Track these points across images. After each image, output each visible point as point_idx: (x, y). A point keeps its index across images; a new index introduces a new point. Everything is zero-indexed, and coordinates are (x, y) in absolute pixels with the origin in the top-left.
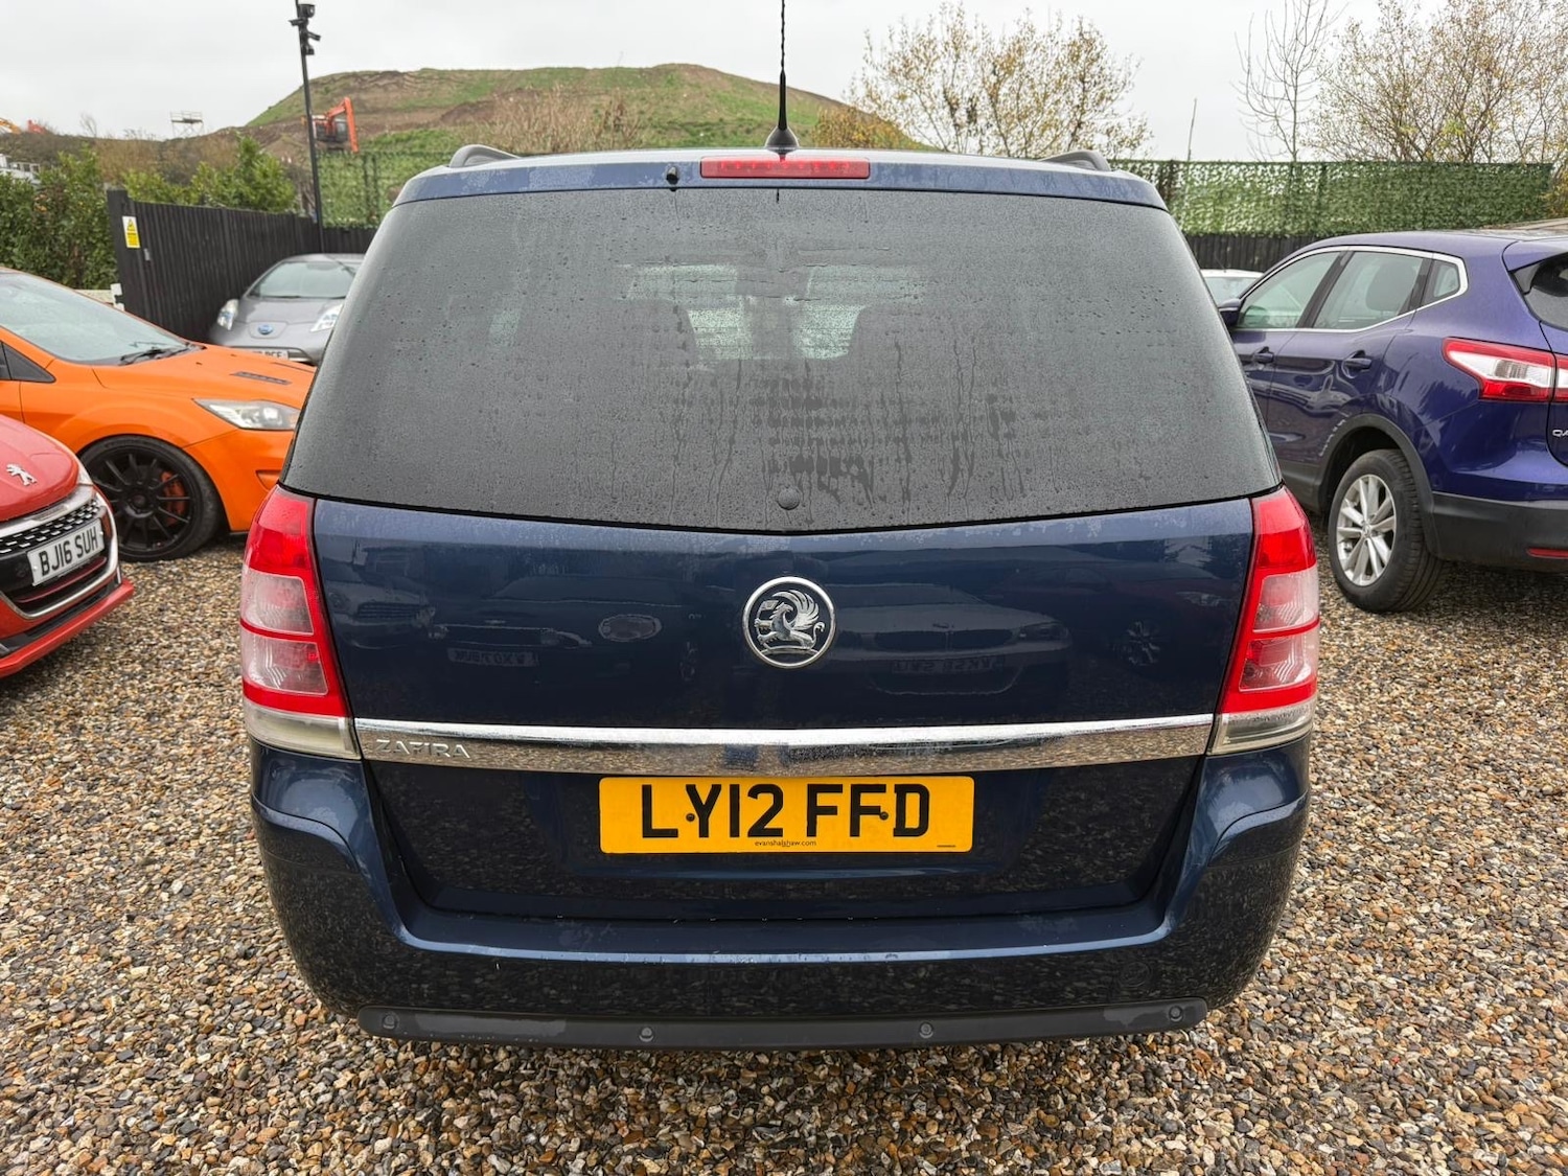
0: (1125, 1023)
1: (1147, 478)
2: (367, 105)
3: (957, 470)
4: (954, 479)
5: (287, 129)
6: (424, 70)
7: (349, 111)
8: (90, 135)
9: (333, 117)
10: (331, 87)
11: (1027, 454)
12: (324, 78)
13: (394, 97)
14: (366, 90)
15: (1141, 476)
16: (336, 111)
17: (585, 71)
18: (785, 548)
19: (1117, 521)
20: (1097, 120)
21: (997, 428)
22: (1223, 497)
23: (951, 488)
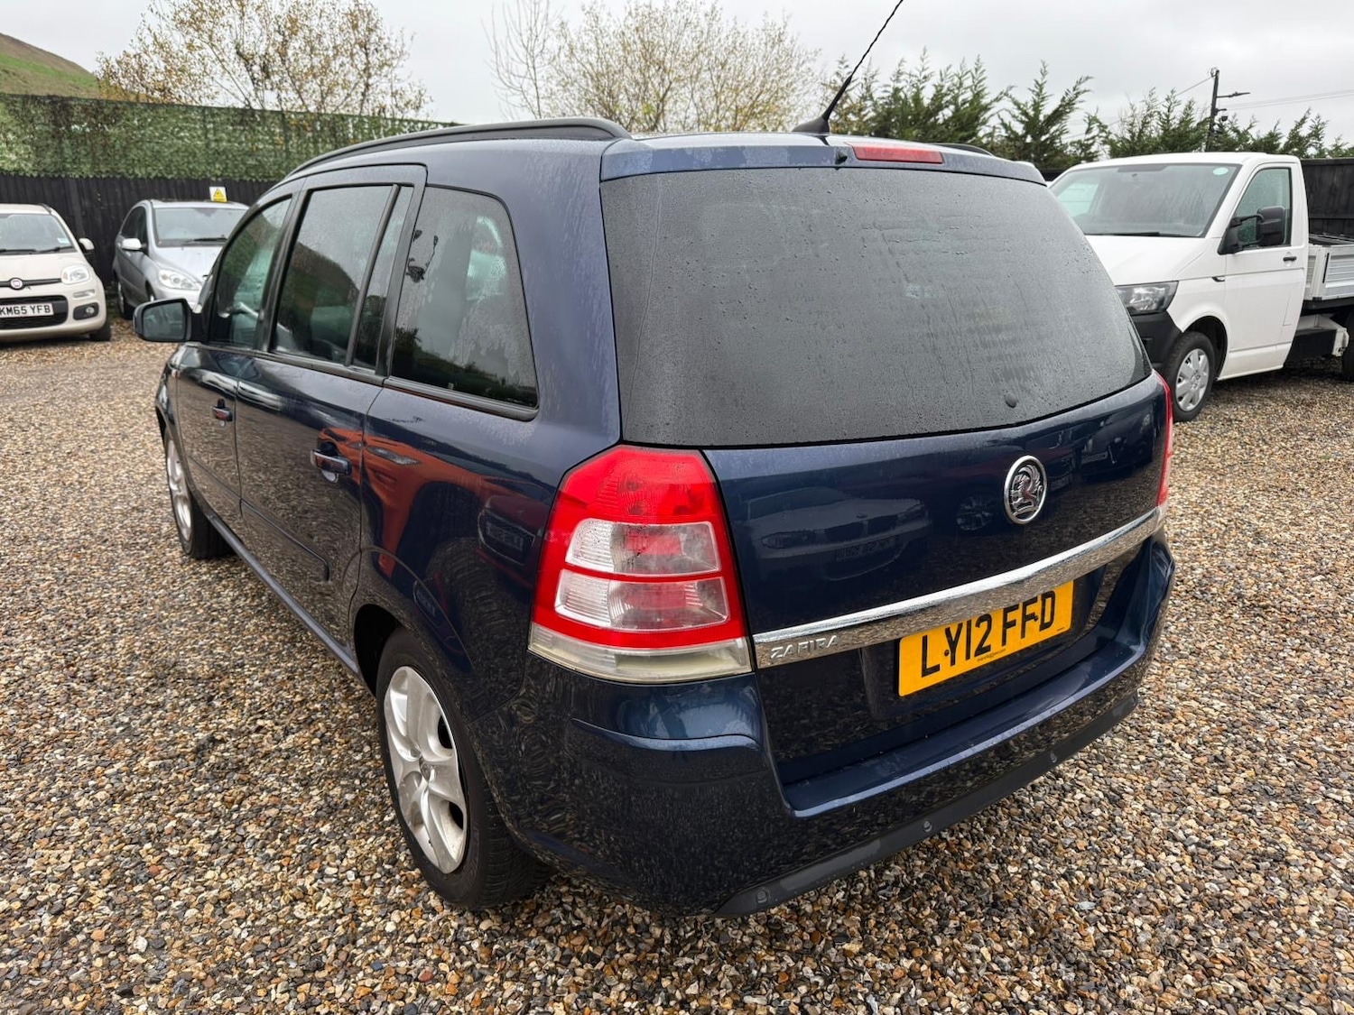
20: (380, 83)
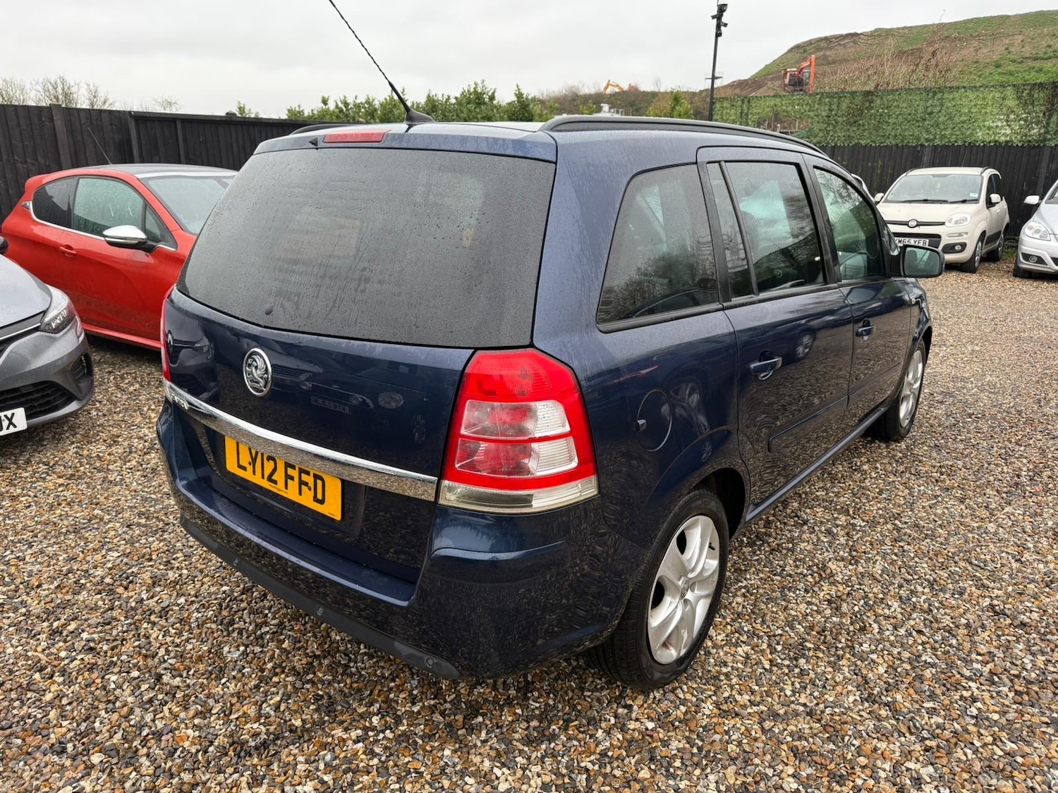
0: (403, 654)
1: (417, 327)
2: (830, 59)
3: (334, 306)
4: (331, 310)
5: (772, 79)
6: (876, 30)
7: (813, 64)
8: (657, 91)
9: (802, 69)
10: (808, 48)
11: (366, 302)
12: (804, 43)
13: (851, 50)
14: (831, 49)
15: (415, 325)
16: (805, 64)
17: (1008, 17)
18: (258, 334)
19: (391, 348)
21: (359, 286)
22: (457, 345)
23: (327, 315)
